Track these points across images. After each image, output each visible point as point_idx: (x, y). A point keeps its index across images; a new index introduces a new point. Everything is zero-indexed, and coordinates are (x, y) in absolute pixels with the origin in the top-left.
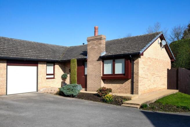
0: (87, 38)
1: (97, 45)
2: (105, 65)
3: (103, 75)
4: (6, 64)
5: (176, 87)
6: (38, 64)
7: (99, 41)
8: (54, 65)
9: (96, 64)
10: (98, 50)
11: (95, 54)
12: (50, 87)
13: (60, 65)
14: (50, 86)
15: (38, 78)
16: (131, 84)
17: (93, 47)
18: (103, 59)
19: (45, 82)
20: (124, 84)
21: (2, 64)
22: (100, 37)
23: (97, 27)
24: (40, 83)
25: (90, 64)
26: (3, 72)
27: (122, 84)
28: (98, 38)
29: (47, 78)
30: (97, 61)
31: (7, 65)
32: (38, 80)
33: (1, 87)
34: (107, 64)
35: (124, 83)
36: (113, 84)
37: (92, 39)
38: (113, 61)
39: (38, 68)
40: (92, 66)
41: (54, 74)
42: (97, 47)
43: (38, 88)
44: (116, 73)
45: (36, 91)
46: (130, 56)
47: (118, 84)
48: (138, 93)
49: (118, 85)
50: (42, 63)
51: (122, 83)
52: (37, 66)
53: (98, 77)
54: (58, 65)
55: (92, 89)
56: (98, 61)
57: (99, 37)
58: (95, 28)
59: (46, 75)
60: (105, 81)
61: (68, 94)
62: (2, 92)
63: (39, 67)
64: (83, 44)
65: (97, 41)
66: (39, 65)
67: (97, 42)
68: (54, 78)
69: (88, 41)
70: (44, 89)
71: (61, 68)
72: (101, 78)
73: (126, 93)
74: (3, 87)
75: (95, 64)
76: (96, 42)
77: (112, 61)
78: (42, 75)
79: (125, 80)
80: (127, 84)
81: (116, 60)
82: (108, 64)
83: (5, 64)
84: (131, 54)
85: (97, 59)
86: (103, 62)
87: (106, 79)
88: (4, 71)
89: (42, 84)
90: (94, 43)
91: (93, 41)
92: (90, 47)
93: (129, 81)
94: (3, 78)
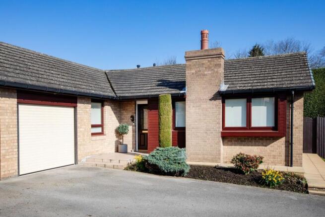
0: (186, 53)
1: (209, 68)
2: (227, 108)
3: (224, 128)
4: (16, 100)
5: (311, 150)
6: (76, 103)
7: (215, 61)
8: (103, 106)
9: (208, 106)
10: (213, 79)
11: (204, 86)
12: (97, 153)
13: (113, 106)
14: (97, 151)
15: (78, 134)
16: (286, 147)
17: (200, 71)
18: (224, 97)
19: (90, 142)
20: (269, 147)
21: (8, 99)
22: (219, 52)
23: (206, 31)
24: (80, 145)
25: (194, 107)
26: (10, 121)
27: (266, 146)
28: (212, 53)
29: (93, 134)
30: (210, 100)
31: (19, 103)
32: (78, 139)
33: (7, 157)
34: (232, 107)
35: (269, 145)
36: (244, 145)
37: (196, 55)
38: (247, 102)
39: (78, 112)
40: (197, 110)
41: (102, 126)
42: (210, 72)
43: (78, 157)
44: (254, 125)
45: (73, 162)
46: (293, 93)
47: (255, 145)
48: (301, 164)
49: (256, 147)
50: (83, 101)
51: (264, 144)
52: (75, 107)
53: (212, 133)
54: (109, 105)
55: (199, 156)
56: (213, 101)
57: (214, 52)
58: (202, 34)
59: (90, 127)
60: (226, 141)
61: (172, 170)
62: (10, 169)
63: (78, 109)
64: (138, 66)
65: (210, 59)
66: (79, 105)
67: (209, 61)
68: (102, 133)
69: (188, 58)
70: (88, 157)
71: (115, 113)
72: (220, 134)
73: (274, 163)
74: (10, 156)
75: (204, 106)
76: (207, 61)
77: (244, 101)
78: (84, 127)
79: (272, 138)
80: (276, 146)
81: (253, 100)
82: (234, 107)
83: (13, 99)
84: (294, 90)
85: (211, 95)
86: (223, 102)
87: (230, 136)
88: (13, 117)
89: (85, 147)
90: (203, 64)
91: (199, 60)
92: (193, 71)
93: (280, 140)
94: (11, 135)
